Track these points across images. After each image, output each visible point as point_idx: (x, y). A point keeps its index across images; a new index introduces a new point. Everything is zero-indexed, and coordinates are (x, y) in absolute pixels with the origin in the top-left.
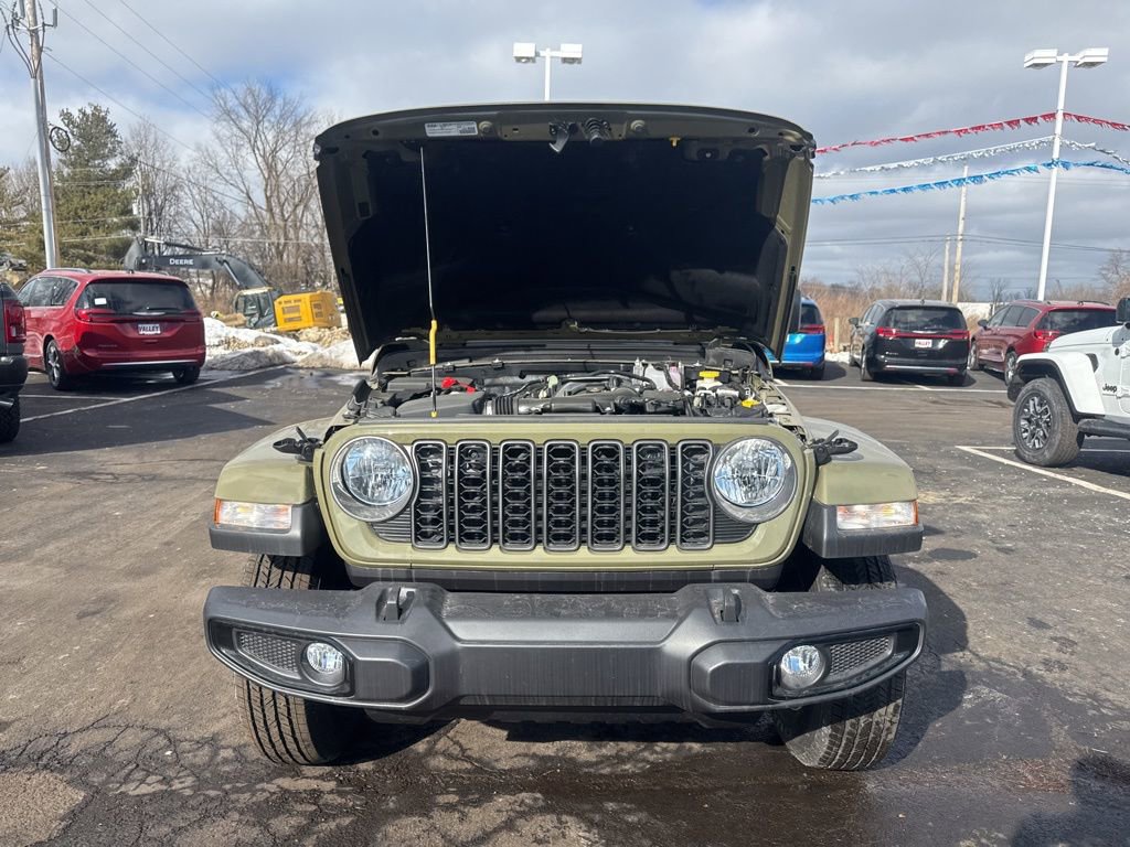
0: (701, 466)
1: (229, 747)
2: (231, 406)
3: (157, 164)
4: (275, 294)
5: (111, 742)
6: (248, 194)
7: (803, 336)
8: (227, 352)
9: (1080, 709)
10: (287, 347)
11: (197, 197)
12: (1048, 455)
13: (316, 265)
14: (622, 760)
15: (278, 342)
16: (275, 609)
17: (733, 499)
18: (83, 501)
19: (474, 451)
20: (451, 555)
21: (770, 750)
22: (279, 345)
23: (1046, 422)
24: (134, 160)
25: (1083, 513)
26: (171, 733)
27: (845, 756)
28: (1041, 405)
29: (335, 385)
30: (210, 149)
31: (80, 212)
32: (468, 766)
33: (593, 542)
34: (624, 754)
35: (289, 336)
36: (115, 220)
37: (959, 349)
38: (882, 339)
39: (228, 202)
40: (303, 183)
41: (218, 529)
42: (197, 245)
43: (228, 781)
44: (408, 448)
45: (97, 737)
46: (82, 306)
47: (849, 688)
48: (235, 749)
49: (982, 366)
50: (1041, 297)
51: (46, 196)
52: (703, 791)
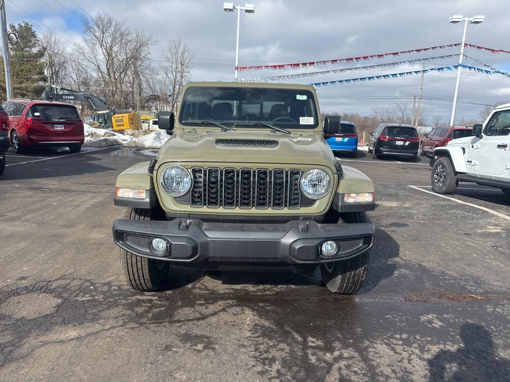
0: (297, 179)
1: (115, 285)
2: (97, 162)
3: (56, 51)
4: (112, 113)
5: (68, 284)
6: (98, 67)
7: (348, 138)
8: (92, 139)
9: (437, 276)
10: (119, 137)
11: (74, 67)
12: (444, 189)
13: (130, 101)
14: (265, 290)
15: (115, 135)
16: (141, 227)
17: (308, 191)
18: (39, 199)
19: (214, 171)
20: (205, 210)
21: (320, 288)
22: (116, 137)
23: (444, 175)
24: (45, 49)
25: (454, 211)
26: (92, 281)
27: (347, 287)
28: (442, 168)
29: (142, 154)
30: (81, 45)
31: (19, 73)
32: (208, 292)
33: (257, 206)
34: (266, 288)
35: (119, 132)
36: (36, 77)
37: (414, 146)
38: (382, 141)
39: (89, 70)
40: (124, 62)
41: (118, 198)
42: (74, 89)
43: (116, 296)
44: (189, 170)
45: (63, 282)
46: (29, 116)
47: (346, 257)
48: (117, 286)
49: (424, 154)
50: (451, 125)
51: (7, 65)
52: (295, 300)
